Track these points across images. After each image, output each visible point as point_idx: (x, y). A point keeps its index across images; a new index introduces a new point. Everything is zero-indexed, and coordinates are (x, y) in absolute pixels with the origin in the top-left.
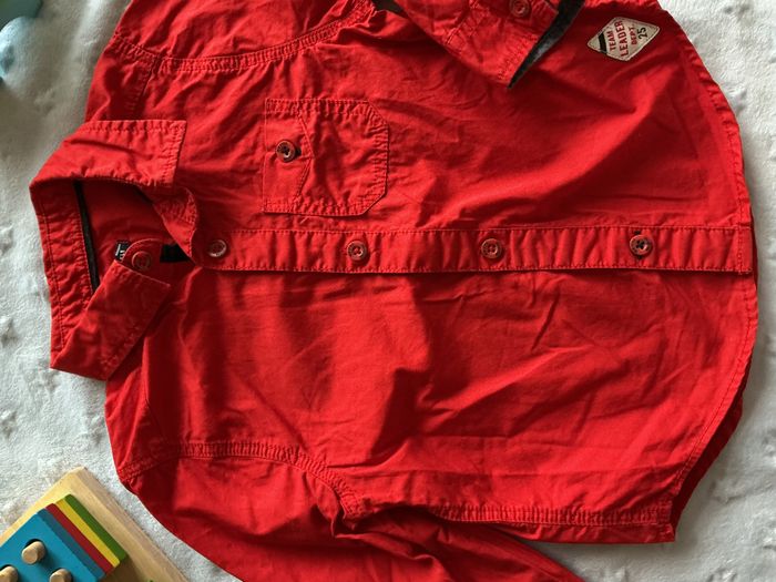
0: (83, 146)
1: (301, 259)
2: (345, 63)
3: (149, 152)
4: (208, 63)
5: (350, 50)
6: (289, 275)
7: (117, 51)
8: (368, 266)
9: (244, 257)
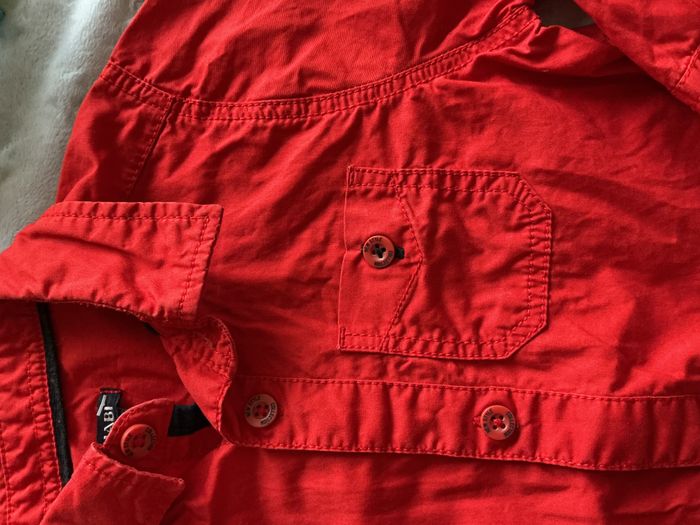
0: (50, 242)
1: (399, 434)
2: (483, 111)
3: (158, 256)
4: (256, 108)
5: (493, 90)
6: (381, 460)
7: (112, 88)
8: (515, 449)
9: (306, 427)
